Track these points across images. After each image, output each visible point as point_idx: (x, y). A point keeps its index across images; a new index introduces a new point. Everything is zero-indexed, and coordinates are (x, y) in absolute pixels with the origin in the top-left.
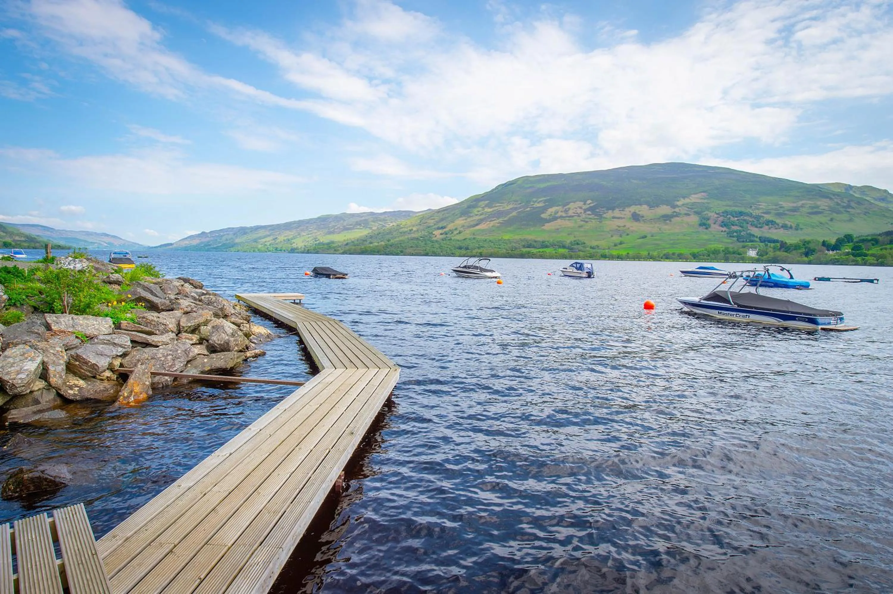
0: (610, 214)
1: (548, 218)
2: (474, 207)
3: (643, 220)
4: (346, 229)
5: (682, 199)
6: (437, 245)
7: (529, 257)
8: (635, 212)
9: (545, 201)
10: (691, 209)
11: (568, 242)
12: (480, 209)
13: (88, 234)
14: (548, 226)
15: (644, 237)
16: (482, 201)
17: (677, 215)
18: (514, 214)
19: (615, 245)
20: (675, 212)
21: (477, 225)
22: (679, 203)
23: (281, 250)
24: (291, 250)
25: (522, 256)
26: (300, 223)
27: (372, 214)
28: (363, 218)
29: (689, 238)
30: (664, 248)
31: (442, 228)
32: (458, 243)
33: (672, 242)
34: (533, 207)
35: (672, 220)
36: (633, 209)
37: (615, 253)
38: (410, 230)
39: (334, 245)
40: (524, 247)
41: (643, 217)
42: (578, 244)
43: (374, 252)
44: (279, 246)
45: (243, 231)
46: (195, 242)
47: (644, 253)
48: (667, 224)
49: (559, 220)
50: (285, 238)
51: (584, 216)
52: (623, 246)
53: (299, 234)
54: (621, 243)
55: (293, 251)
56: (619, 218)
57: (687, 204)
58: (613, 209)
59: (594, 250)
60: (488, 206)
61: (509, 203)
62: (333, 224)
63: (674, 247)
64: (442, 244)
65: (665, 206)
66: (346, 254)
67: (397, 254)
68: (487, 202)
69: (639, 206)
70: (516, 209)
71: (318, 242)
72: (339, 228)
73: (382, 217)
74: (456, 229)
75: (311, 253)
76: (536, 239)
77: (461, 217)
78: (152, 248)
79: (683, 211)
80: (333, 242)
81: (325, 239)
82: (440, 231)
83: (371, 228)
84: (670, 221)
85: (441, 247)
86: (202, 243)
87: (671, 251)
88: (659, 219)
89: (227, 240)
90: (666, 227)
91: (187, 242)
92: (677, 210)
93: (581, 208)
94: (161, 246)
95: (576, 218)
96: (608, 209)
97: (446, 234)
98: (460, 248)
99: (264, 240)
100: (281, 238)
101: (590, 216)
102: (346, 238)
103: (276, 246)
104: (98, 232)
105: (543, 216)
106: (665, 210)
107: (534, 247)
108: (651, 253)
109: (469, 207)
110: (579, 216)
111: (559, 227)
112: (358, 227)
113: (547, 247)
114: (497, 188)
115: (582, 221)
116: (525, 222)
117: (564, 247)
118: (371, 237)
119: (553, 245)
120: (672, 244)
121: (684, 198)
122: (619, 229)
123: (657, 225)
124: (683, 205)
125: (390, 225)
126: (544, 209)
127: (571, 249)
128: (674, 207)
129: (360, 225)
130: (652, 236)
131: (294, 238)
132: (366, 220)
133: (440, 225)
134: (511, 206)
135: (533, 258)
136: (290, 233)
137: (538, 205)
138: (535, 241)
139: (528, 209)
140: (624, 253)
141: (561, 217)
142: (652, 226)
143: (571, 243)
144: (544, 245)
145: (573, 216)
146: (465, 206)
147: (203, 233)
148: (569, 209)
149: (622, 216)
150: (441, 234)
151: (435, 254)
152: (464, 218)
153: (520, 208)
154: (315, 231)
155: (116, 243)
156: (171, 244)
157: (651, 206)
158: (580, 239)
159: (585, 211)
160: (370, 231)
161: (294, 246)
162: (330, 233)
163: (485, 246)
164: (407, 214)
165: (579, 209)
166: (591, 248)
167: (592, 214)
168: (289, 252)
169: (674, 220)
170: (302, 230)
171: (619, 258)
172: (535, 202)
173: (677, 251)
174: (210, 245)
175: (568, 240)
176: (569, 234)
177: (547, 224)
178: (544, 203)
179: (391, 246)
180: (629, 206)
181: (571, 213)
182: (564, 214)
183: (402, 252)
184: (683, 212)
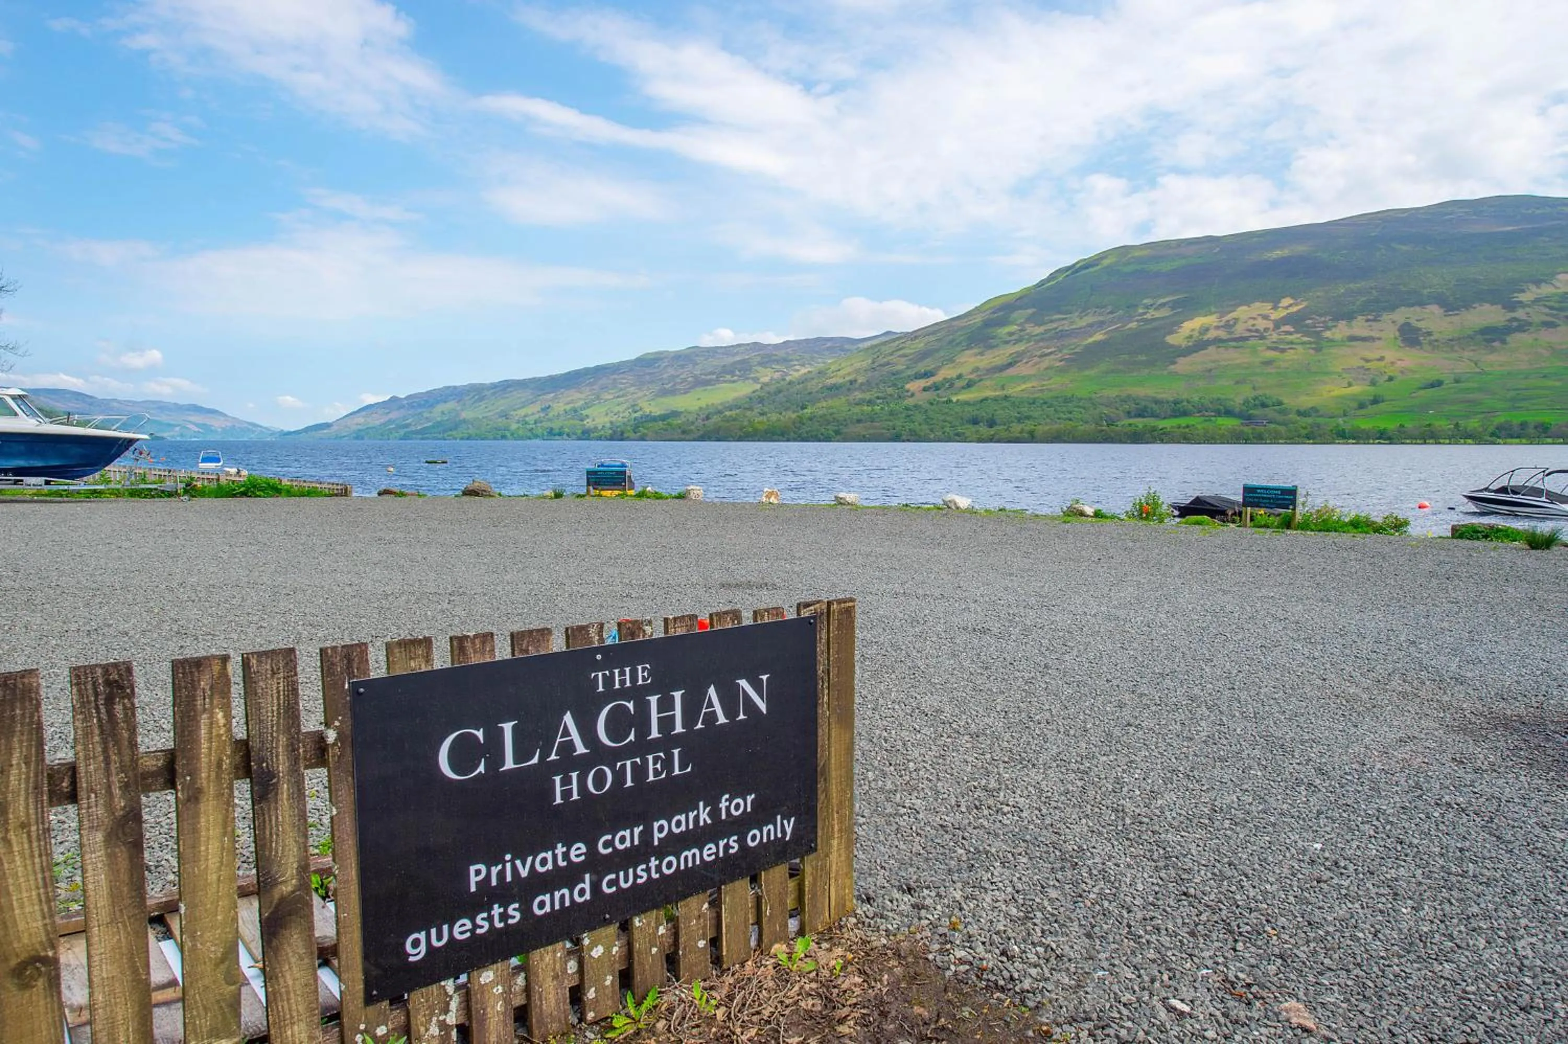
0: (1340, 331)
1: (1184, 344)
2: (1002, 323)
3: (1430, 343)
4: (700, 383)
5: (1533, 288)
6: (919, 417)
7: (1153, 440)
8: (1408, 324)
9: (1174, 305)
10: (1561, 309)
11: (1239, 400)
12: (1014, 328)
13: (162, 407)
14: (1183, 365)
15: (1437, 384)
16: (1021, 308)
17: (1522, 327)
18: (1098, 337)
19: (1362, 406)
20: (1515, 319)
21: (1010, 365)
22: (1524, 297)
23: (560, 434)
24: (584, 433)
25: (1136, 438)
26: (599, 371)
27: (756, 346)
28: (738, 358)
29: (1558, 384)
30: (1492, 412)
31: (927, 375)
32: (970, 409)
33: (1513, 393)
34: (1146, 320)
35: (1508, 339)
36: (1401, 315)
37: (1365, 425)
38: (851, 382)
39: (677, 421)
40: (1129, 414)
41: (1429, 334)
42: (1264, 405)
43: (774, 434)
44: (556, 425)
45: (477, 392)
46: (376, 420)
47: (1443, 424)
48: (1493, 350)
49: (1211, 349)
50: (568, 407)
51: (1275, 337)
52: (1382, 406)
53: (598, 398)
54: (1376, 401)
55: (586, 435)
56: (1364, 339)
57: (1548, 298)
58: (1349, 317)
59: (1310, 420)
60: (1034, 319)
61: (1084, 311)
62: (671, 371)
63: (1515, 408)
64: (930, 413)
65: (1487, 306)
66: (710, 439)
67: (828, 439)
68: (1030, 311)
69: (1418, 309)
70: (1101, 324)
71: (638, 415)
72: (684, 380)
73: (781, 354)
74: (959, 377)
75: (628, 439)
76: (1159, 396)
77: (969, 347)
78: (289, 433)
79: (1538, 315)
80: (675, 414)
81: (654, 408)
82: (922, 383)
83: (756, 380)
84: (1504, 342)
85: (928, 420)
86: (390, 421)
87: (1516, 418)
88: (1471, 337)
89: (443, 413)
90: (1492, 357)
91: (361, 420)
92: (1520, 314)
93: (1266, 317)
94: (307, 430)
95: (1252, 342)
96: (1337, 318)
97: (937, 389)
98: (975, 422)
99: (522, 412)
100: (559, 407)
101: (1290, 337)
102: (703, 403)
103: (549, 424)
104: (181, 402)
105: (1171, 339)
106: (1490, 315)
107: (1154, 415)
108: (1462, 423)
109: (987, 324)
110: (1262, 338)
111: (1210, 366)
112: (728, 377)
113: (1185, 414)
114: (1052, 277)
115: (1269, 348)
116: (1126, 357)
117: (1229, 413)
118: (761, 400)
119: (1201, 410)
120: (1513, 399)
121: (1538, 283)
122: (1368, 365)
123: (1467, 354)
124: (1537, 301)
125: (799, 372)
126: (1172, 326)
127: (1248, 418)
128: (1511, 306)
129: (732, 373)
130: (1457, 381)
131: (587, 406)
132: (743, 361)
133: (922, 367)
134: (1089, 319)
135: (1162, 441)
136: (579, 395)
137: (1158, 314)
138: (1157, 402)
139: (1133, 325)
140: (1390, 425)
141: (1217, 341)
142: (1454, 355)
143: (1246, 402)
144: (1178, 410)
145: (1246, 339)
146: (978, 319)
147: (394, 399)
148: (1236, 320)
149: (1373, 334)
150: (925, 389)
151: (915, 437)
152: (976, 351)
153: (1112, 322)
154: (632, 389)
155: (217, 423)
156: (328, 425)
157: (1450, 306)
158: (1268, 392)
159: (1278, 324)
160: (758, 386)
161: (588, 423)
162: (664, 393)
163: (1036, 414)
164: (841, 346)
165: (1260, 320)
166: (1299, 413)
167: (1297, 332)
168: (579, 439)
169: (1515, 339)
170: (604, 388)
171: (1384, 437)
172: (1147, 307)
173: (1532, 418)
174: (407, 426)
175: (1238, 396)
176: (1237, 383)
177: (1181, 360)
178: (1173, 308)
179: (811, 419)
180: (1393, 308)
181: (1239, 330)
182: (1222, 334)
183: (837, 432)
184: (1536, 319)
